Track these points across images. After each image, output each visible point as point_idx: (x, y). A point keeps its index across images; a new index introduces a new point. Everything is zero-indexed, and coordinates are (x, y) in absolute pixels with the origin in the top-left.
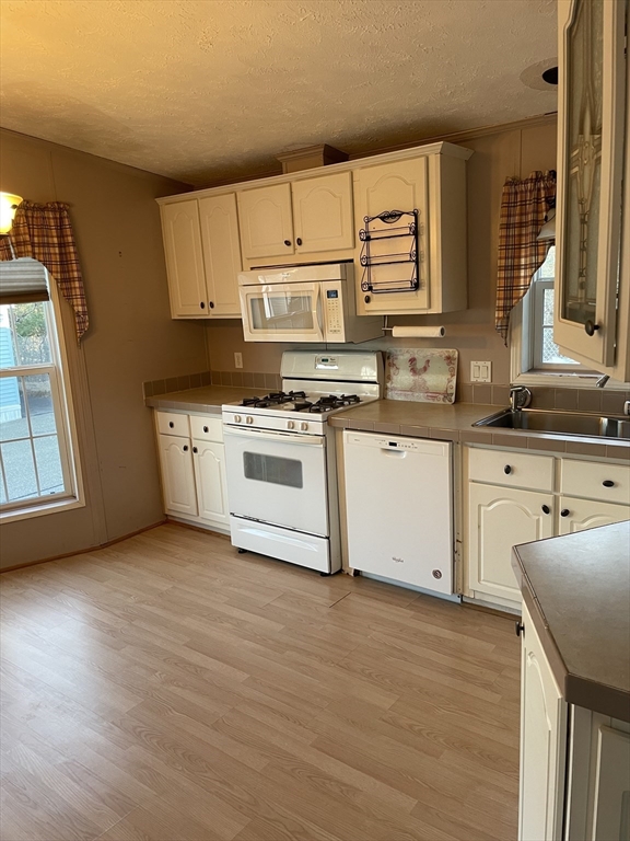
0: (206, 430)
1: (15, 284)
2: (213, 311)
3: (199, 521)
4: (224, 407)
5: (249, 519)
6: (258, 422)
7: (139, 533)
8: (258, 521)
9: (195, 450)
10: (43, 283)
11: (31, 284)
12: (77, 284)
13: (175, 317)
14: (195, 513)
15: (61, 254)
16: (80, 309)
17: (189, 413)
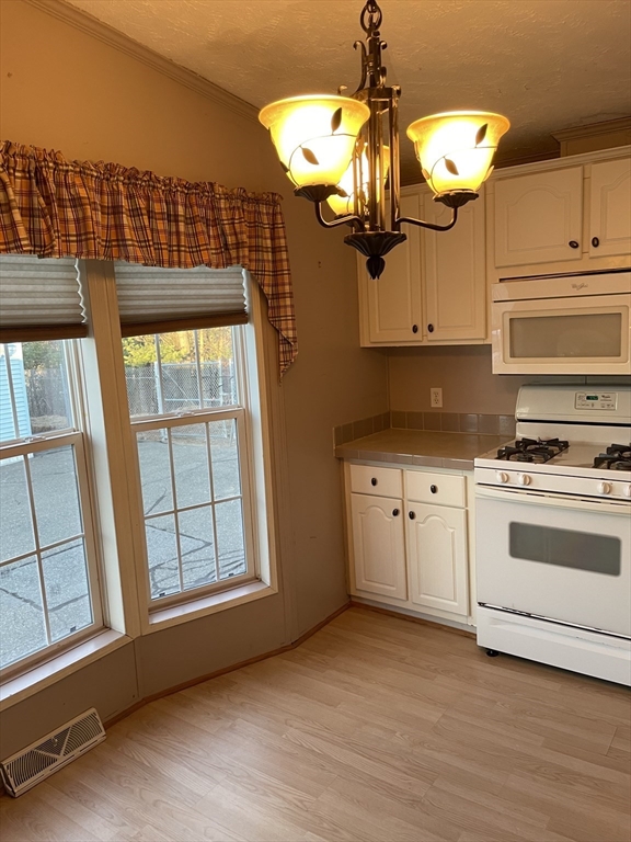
0: (434, 490)
1: (210, 301)
2: (431, 336)
3: (408, 606)
4: (477, 461)
5: (514, 612)
6: (541, 482)
7: (327, 622)
8: (529, 616)
9: (412, 516)
10: (240, 301)
11: (228, 301)
12: (288, 302)
13: (366, 343)
14: (404, 598)
15: (274, 262)
16: (291, 334)
17: (404, 467)
